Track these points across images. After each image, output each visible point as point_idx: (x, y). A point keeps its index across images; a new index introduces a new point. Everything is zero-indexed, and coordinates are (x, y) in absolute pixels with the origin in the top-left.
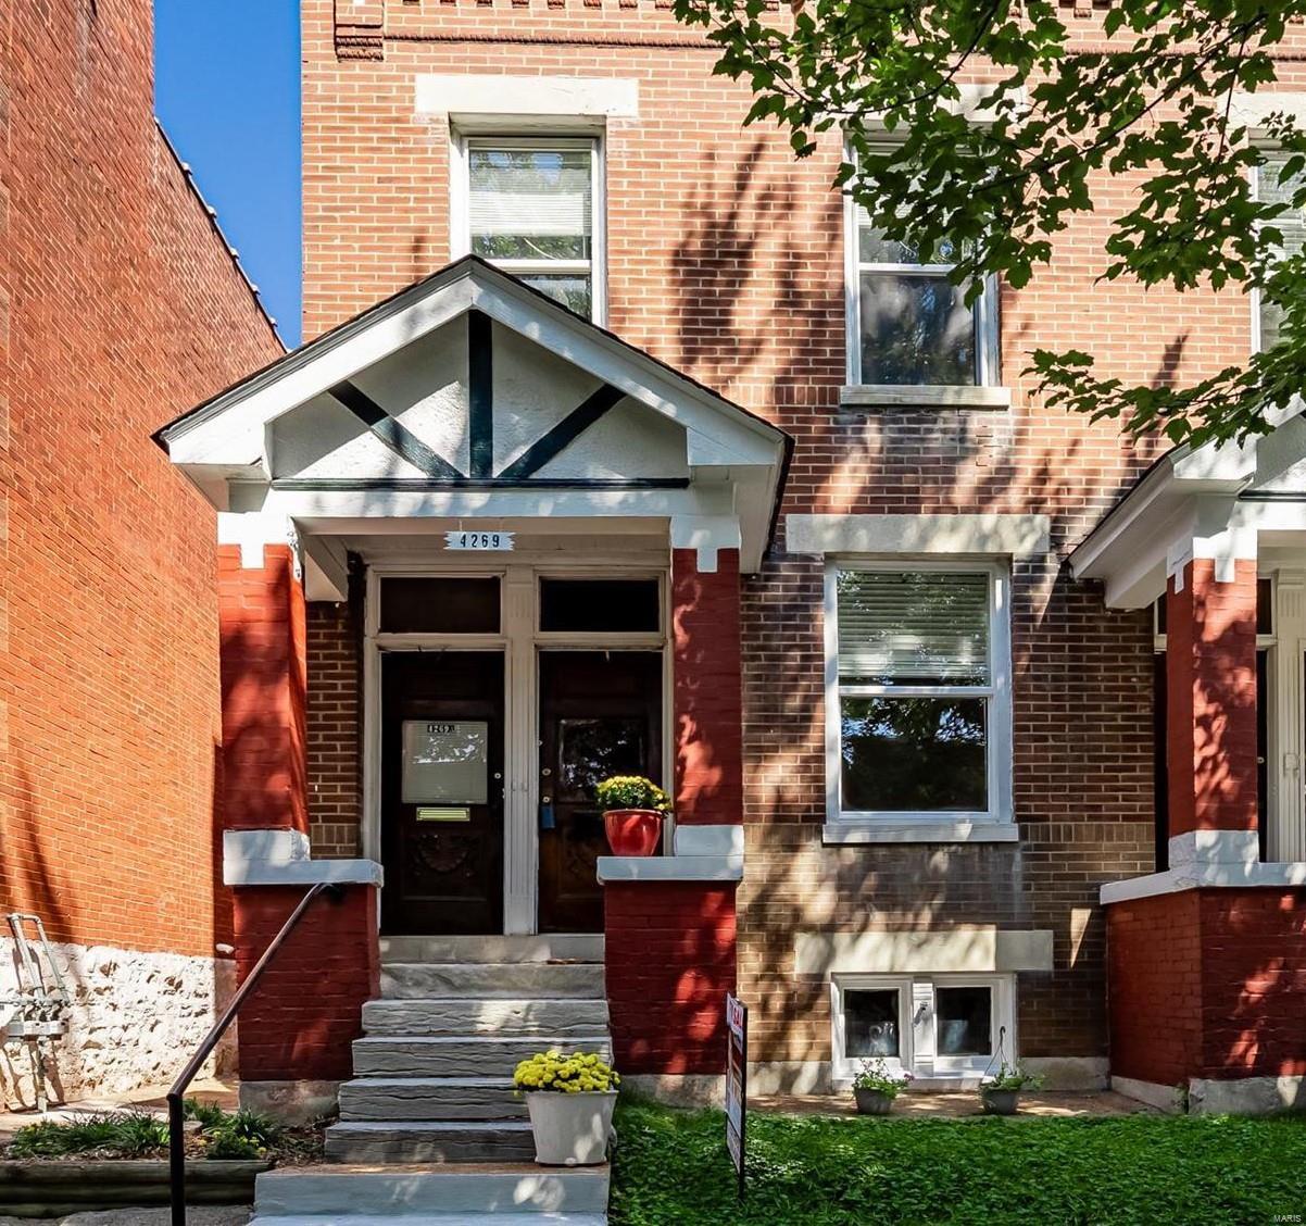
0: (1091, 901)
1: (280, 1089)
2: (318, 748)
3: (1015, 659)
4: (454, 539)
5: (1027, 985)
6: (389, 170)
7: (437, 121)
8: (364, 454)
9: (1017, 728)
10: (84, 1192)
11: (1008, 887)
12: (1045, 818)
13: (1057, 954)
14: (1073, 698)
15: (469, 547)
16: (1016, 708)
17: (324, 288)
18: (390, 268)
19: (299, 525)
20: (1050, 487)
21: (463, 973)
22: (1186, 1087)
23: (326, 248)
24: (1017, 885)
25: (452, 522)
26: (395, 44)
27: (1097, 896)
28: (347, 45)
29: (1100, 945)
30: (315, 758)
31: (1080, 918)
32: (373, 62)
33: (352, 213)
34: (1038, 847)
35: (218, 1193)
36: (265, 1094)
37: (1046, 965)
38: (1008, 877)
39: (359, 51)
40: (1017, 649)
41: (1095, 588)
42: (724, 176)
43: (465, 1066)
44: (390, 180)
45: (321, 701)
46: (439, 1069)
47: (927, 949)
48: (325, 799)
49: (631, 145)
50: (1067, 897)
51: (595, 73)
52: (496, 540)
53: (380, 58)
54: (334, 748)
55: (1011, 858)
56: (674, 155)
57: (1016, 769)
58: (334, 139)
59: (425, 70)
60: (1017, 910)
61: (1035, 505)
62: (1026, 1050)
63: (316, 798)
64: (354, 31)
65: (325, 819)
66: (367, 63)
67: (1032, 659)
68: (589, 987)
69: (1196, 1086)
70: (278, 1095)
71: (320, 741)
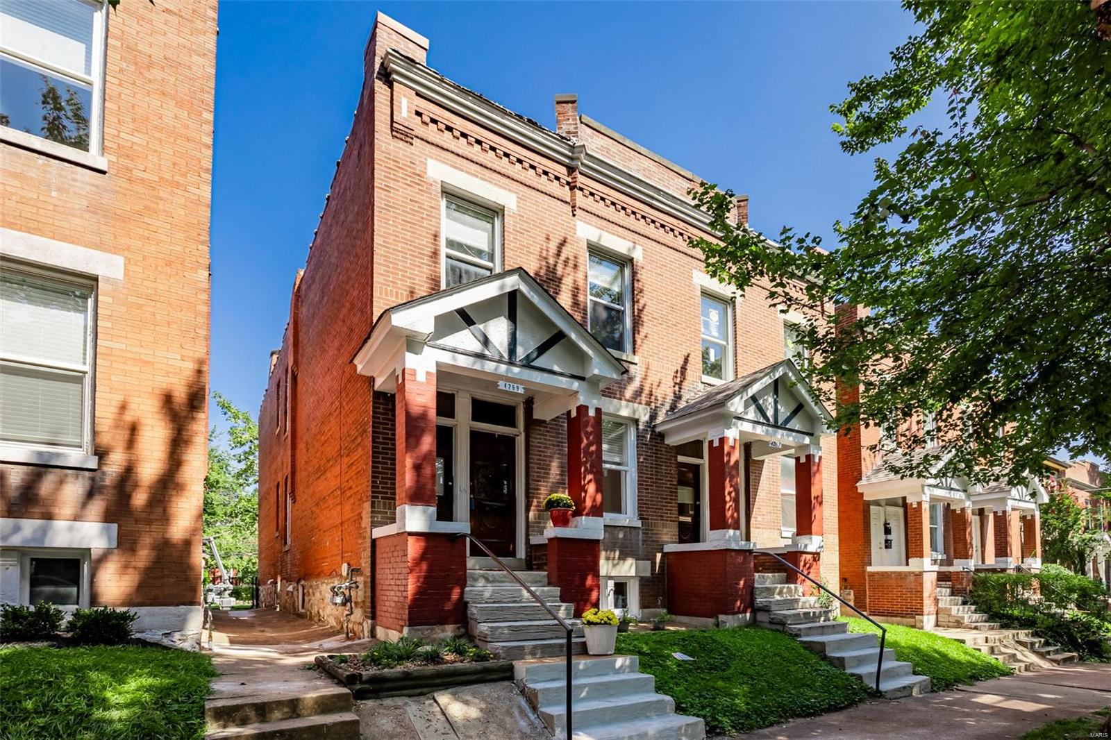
0: (661, 550)
1: (427, 630)
2: (379, 463)
3: (638, 458)
4: (501, 385)
5: (644, 583)
6: (415, 197)
7: (436, 182)
8: (465, 339)
9: (638, 485)
10: (437, 681)
11: (638, 544)
12: (648, 519)
13: (652, 570)
14: (656, 475)
15: (507, 389)
16: (639, 477)
17: (384, 242)
18: (415, 242)
19: (438, 364)
20: (653, 397)
21: (493, 575)
22: (717, 618)
23: (385, 223)
24: (640, 543)
25: (501, 377)
26: (418, 140)
27: (662, 549)
28: (397, 132)
29: (663, 567)
30: (378, 468)
31: (659, 556)
32: (408, 145)
33: (397, 211)
34: (646, 530)
35: (492, 677)
36: (420, 633)
37: (649, 574)
38: (638, 540)
39: (403, 137)
40: (639, 455)
41: (662, 436)
42: (553, 249)
43: (523, 616)
44: (416, 202)
45: (381, 440)
46: (512, 617)
47: (618, 567)
48: (383, 488)
49: (514, 222)
50: (655, 549)
51: (501, 187)
52: (518, 388)
53: (412, 144)
54: (387, 463)
55: (639, 533)
56: (530, 232)
57: (639, 500)
58: (390, 173)
59: (432, 158)
60: (640, 553)
61: (648, 404)
62: (643, 605)
63: (378, 487)
64: (401, 127)
65: (382, 498)
66: (405, 144)
67: (644, 459)
68: (540, 582)
69: (722, 617)
70: (426, 632)
71: (380, 460)
